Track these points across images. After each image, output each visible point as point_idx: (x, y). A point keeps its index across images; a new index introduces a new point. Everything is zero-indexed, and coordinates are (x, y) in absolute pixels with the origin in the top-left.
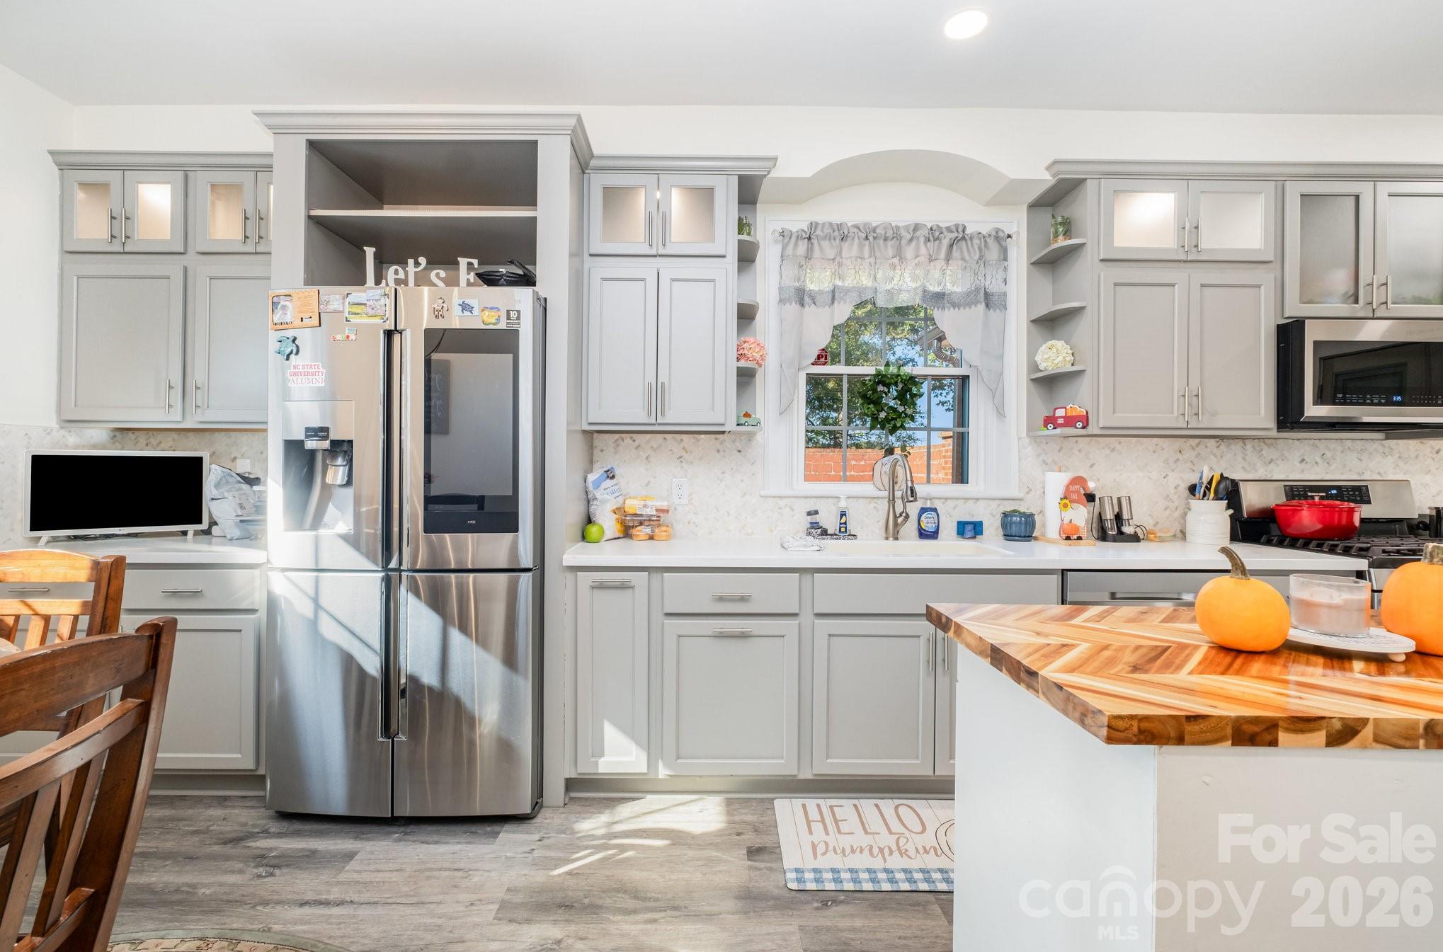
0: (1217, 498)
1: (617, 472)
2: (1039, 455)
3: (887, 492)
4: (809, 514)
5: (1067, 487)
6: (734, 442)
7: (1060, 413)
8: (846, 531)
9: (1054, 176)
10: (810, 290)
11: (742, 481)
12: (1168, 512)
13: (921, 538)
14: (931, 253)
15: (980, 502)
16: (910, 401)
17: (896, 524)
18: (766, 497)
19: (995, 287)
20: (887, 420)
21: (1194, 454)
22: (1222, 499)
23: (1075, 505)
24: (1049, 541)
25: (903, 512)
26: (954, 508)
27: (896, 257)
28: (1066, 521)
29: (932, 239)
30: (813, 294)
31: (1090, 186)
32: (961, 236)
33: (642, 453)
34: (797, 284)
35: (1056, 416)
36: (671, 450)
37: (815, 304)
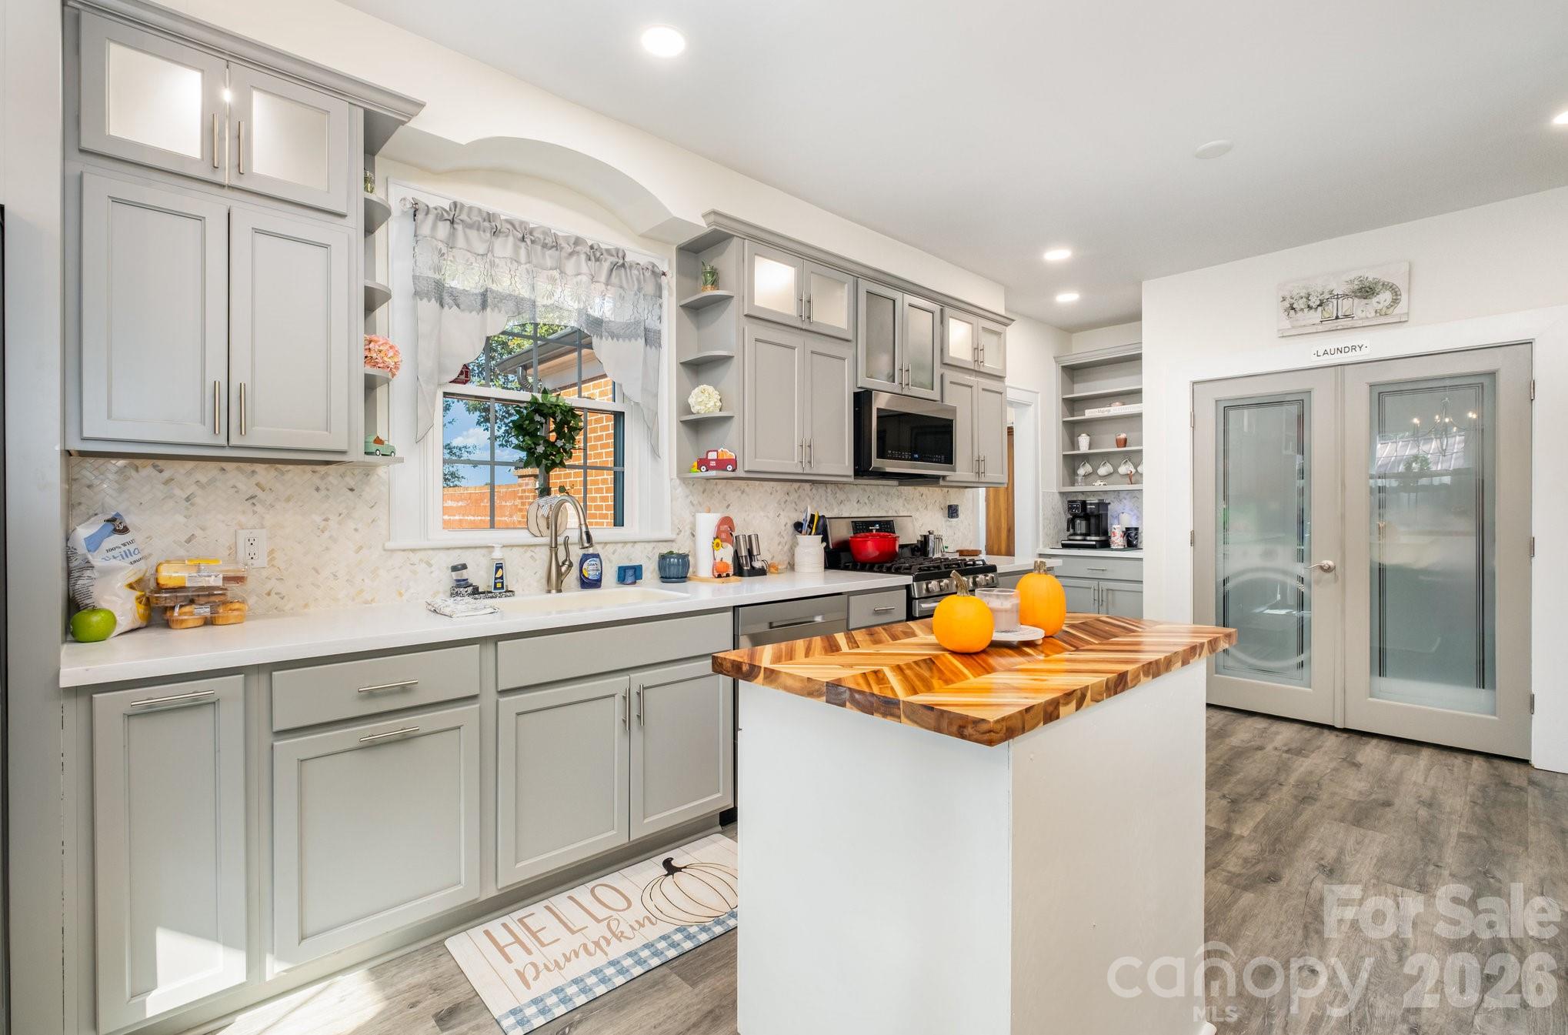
0: (817, 534)
1: (128, 520)
2: (687, 496)
3: (549, 539)
4: (455, 569)
5: (719, 527)
6: (342, 476)
7: (712, 456)
8: (502, 587)
9: (709, 225)
10: (451, 288)
11: (356, 530)
12: (780, 547)
13: (582, 588)
14: (593, 273)
15: (637, 546)
16: (568, 435)
17: (559, 574)
18: (393, 551)
19: (652, 323)
20: (546, 455)
21: (796, 496)
22: (819, 534)
23: (725, 544)
24: (703, 580)
25: (566, 560)
26: (614, 553)
27: (556, 269)
28: (718, 560)
29: (593, 258)
30: (455, 293)
31: (735, 243)
32: (621, 261)
33: (177, 492)
34: (437, 276)
35: (709, 458)
36: (234, 487)
37: (458, 306)
